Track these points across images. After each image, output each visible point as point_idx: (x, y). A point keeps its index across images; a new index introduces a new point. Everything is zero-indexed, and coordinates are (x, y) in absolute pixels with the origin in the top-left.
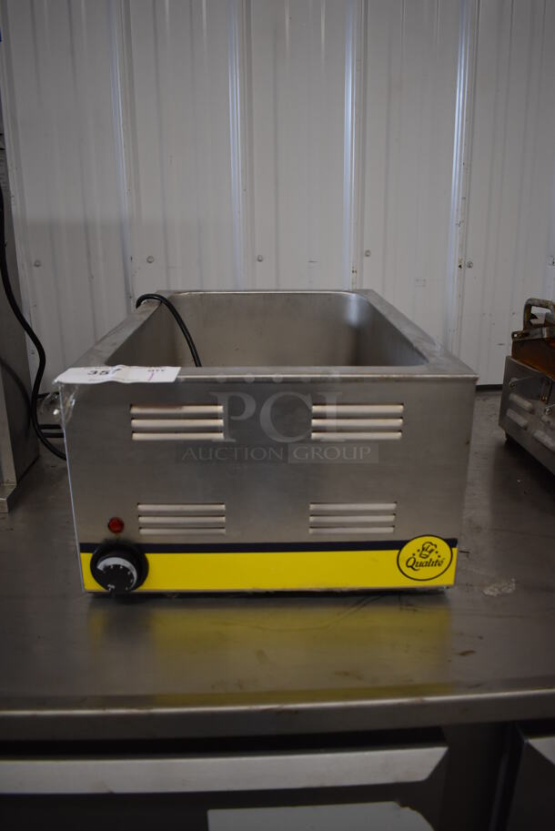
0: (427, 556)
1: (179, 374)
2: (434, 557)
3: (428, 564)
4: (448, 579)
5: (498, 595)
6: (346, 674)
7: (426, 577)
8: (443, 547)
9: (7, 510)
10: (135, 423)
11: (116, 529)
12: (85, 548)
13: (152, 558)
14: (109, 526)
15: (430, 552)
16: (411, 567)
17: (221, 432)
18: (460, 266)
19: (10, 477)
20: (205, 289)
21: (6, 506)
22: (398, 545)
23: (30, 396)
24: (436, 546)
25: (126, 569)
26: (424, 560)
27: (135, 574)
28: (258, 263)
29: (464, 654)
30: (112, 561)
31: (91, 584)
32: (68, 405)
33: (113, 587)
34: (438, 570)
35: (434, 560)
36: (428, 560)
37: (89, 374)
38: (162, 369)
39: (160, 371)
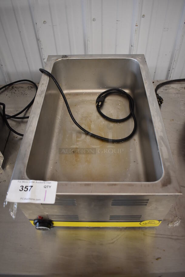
7: (149, 225)
12: (31, 220)
16: (145, 224)
24: (154, 221)
25: (46, 229)
27: (49, 229)
28: (93, 21)
29: (157, 259)
30: (41, 227)
34: (154, 224)
36: (151, 223)
37: (20, 190)
38: (50, 185)
39: (49, 187)
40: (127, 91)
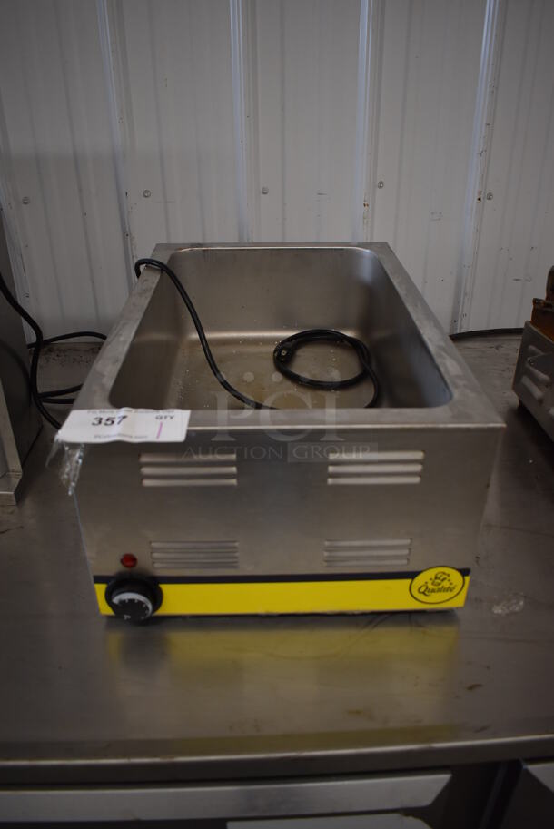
0: (439, 584)
1: (190, 424)
2: (446, 584)
3: (439, 590)
4: (459, 601)
5: (507, 615)
6: (358, 712)
7: (437, 601)
8: (456, 577)
9: (15, 503)
10: (146, 470)
11: (129, 564)
12: (99, 579)
13: (165, 588)
14: (122, 561)
15: (443, 580)
16: (424, 593)
17: (233, 478)
18: (479, 199)
19: (15, 465)
20: (208, 241)
21: (14, 499)
22: (412, 575)
23: (29, 370)
24: (449, 575)
25: (140, 603)
26: (436, 587)
27: (150, 606)
28: (263, 196)
29: (471, 688)
30: (127, 596)
31: (106, 609)
32: (74, 464)
33: (129, 617)
34: (449, 595)
35: (447, 587)
36: (440, 587)
37: (94, 424)
38: (171, 414)
39: (169, 418)
40: (349, 334)
